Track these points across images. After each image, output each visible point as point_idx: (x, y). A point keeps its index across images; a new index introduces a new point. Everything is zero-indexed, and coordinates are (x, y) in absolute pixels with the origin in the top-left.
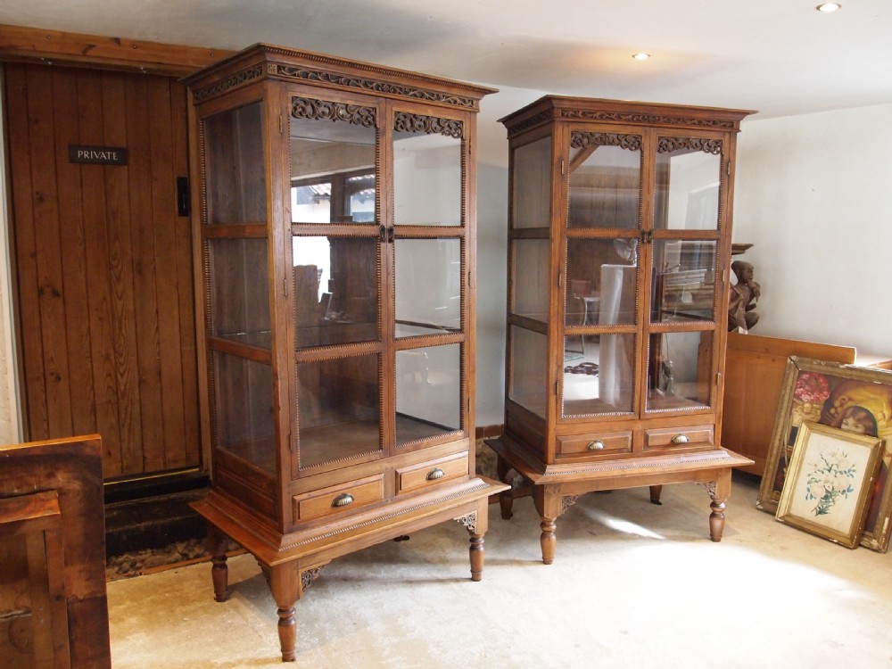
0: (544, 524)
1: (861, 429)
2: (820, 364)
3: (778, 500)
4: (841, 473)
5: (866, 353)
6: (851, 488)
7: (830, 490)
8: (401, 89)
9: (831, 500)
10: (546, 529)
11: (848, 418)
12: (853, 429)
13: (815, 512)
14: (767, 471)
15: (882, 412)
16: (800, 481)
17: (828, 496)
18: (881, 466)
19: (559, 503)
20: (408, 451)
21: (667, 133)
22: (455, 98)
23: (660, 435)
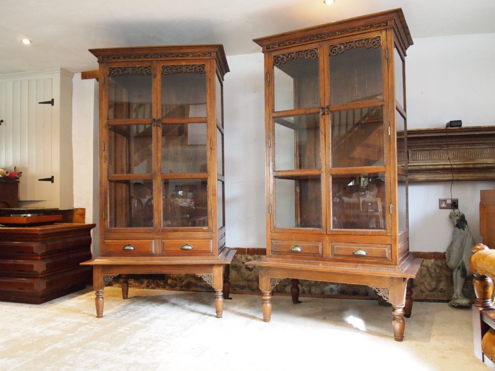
0: (260, 294)
8: (164, 55)
19: (269, 281)
20: (169, 231)
21: (336, 42)
22: (199, 54)
23: (343, 247)
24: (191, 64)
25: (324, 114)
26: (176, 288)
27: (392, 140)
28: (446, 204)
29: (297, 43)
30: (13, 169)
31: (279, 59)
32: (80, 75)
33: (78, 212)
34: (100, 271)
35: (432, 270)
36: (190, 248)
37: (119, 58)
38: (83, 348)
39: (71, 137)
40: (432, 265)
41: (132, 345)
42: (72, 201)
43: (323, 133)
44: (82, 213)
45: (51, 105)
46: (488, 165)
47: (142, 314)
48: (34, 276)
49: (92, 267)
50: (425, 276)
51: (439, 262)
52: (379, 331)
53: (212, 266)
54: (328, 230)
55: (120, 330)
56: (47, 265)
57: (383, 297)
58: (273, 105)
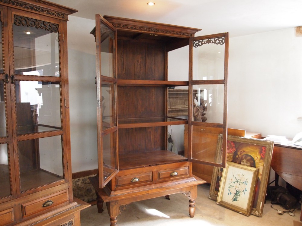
0: (111, 220)
1: (249, 164)
2: (231, 137)
3: (217, 195)
4: (242, 183)
5: (249, 132)
6: (246, 189)
7: (238, 190)
8: (18, 3)
9: (238, 195)
10: (112, 222)
11: (243, 159)
12: (246, 164)
13: (232, 200)
14: (212, 183)
15: (257, 157)
16: (225, 187)
17: (237, 193)
18: (258, 180)
19: (118, 209)
20: (28, 194)
23: (165, 173)
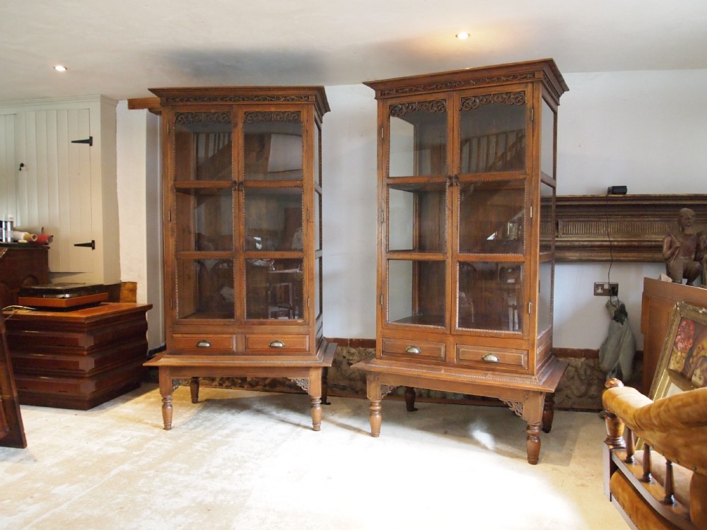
1: (702, 381)
2: (690, 309)
8: (248, 98)
11: (698, 368)
12: (698, 380)
19: (378, 389)
20: (254, 324)
21: (469, 94)
22: (292, 97)
23: (470, 351)
24: (283, 110)
25: (451, 185)
26: (258, 387)
27: (534, 223)
28: (602, 289)
29: (420, 91)
30: (40, 230)
31: (397, 109)
32: (126, 103)
33: (127, 286)
34: (168, 373)
35: (582, 372)
36: (281, 345)
37: (188, 101)
38: (157, 471)
39: (116, 188)
40: (582, 365)
41: (214, 467)
42: (118, 272)
43: (449, 209)
44: (133, 288)
45: (88, 145)
46: (657, 243)
47: (220, 425)
48: (79, 375)
49: (157, 368)
50: (573, 378)
51: (591, 362)
52: (510, 451)
53: (308, 368)
54: (453, 329)
55: (198, 448)
56: (96, 362)
57: (516, 413)
58: (388, 169)
